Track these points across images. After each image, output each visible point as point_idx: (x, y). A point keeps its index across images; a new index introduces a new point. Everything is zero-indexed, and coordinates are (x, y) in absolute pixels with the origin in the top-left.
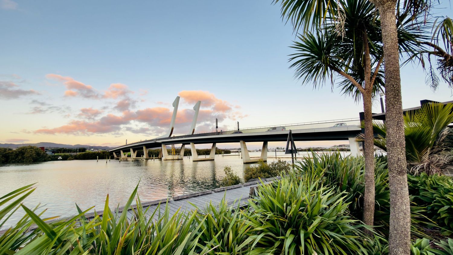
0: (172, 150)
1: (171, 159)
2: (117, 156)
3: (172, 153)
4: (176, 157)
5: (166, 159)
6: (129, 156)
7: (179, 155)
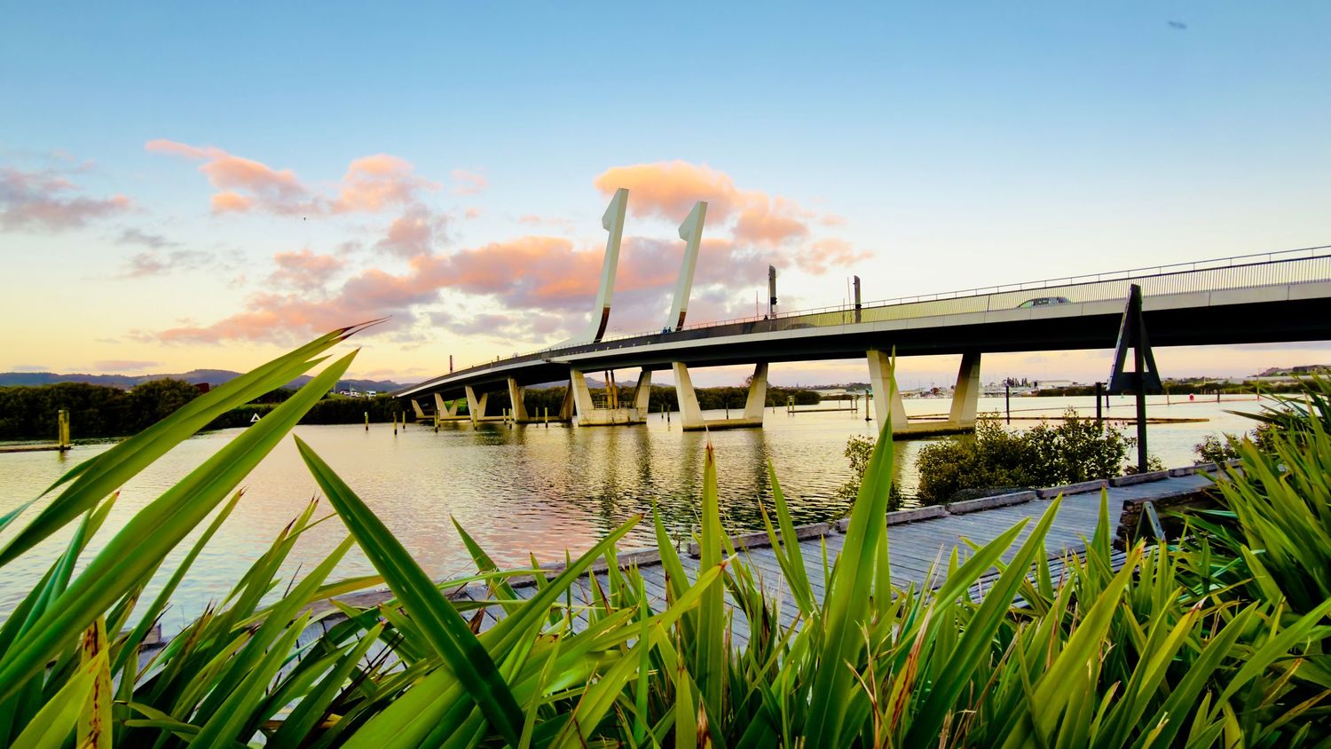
0: (608, 390)
1: (604, 422)
2: (425, 414)
3: (606, 400)
4: (622, 415)
5: (586, 423)
6: (464, 412)
7: (630, 407)
